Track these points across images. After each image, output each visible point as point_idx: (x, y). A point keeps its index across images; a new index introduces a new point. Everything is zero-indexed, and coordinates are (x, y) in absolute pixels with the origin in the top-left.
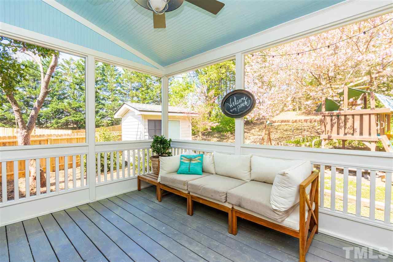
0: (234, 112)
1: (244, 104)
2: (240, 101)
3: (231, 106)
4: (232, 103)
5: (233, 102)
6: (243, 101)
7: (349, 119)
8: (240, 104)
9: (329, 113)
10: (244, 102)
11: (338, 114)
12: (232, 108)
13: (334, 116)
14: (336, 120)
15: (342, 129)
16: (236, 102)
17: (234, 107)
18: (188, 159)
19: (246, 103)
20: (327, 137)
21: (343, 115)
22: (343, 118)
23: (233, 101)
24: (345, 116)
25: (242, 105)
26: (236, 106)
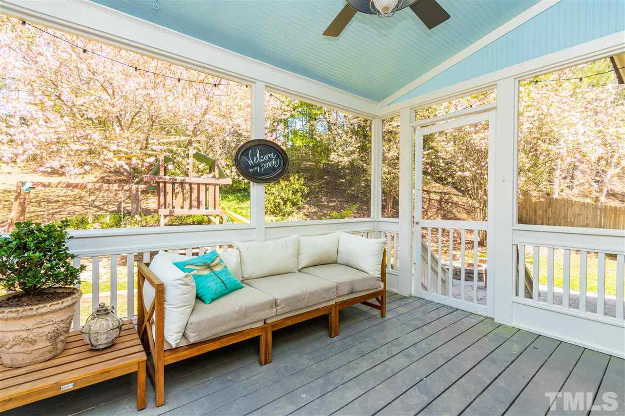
0: (256, 173)
1: (272, 164)
2: (266, 158)
3: (251, 162)
4: (252, 157)
5: (255, 158)
6: (270, 159)
7: (194, 189)
8: (265, 162)
9: (170, 179)
10: (272, 161)
11: (182, 182)
12: (253, 167)
13: (178, 183)
14: (180, 189)
15: (187, 201)
16: (260, 158)
17: (256, 165)
18: (201, 266)
19: (274, 162)
20: (169, 212)
21: (187, 183)
22: (187, 187)
23: (254, 155)
24: (190, 184)
25: (269, 164)
26: (259, 165)
